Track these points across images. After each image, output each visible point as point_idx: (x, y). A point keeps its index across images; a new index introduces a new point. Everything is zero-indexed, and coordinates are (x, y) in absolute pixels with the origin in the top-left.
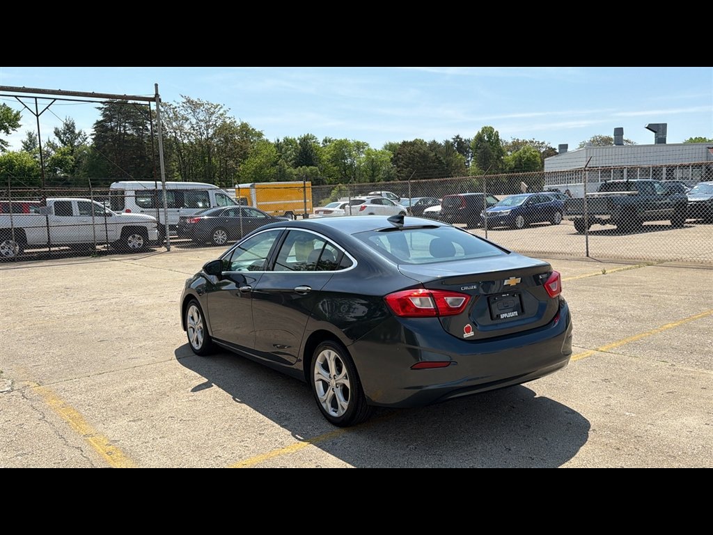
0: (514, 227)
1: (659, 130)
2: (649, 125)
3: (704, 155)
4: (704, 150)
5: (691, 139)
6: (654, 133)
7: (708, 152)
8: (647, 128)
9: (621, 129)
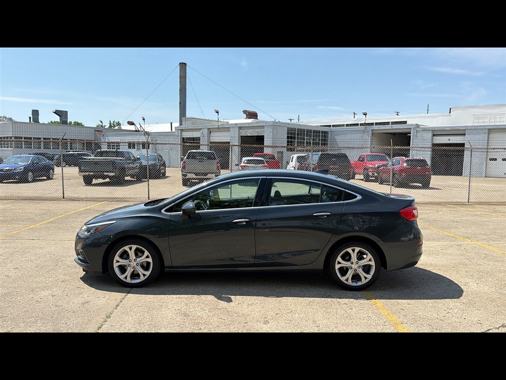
0: (27, 181)
1: (62, 114)
2: (56, 110)
3: (93, 135)
4: (93, 132)
5: (52, 122)
6: (59, 117)
7: (95, 134)
8: (54, 112)
9: (37, 111)
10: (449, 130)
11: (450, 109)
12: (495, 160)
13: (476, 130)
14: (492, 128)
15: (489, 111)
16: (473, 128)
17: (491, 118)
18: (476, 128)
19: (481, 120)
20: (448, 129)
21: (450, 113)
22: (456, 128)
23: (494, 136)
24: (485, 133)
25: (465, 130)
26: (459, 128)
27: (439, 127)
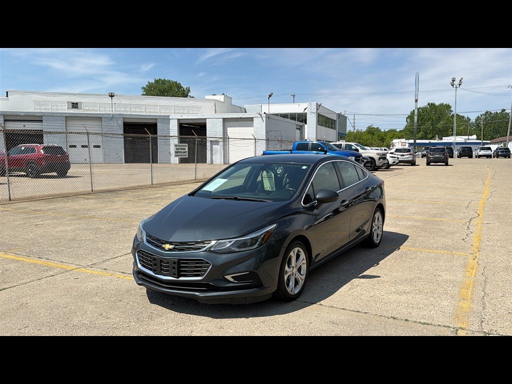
10: (24, 116)
11: (7, 92)
12: (75, 146)
13: (53, 116)
14: (69, 115)
15: (49, 98)
16: (50, 115)
17: (54, 105)
18: (53, 115)
19: (43, 106)
20: (23, 114)
21: (7, 96)
22: (31, 114)
23: (71, 123)
24: (63, 121)
25: (42, 116)
26: (35, 114)
27: (11, 112)
